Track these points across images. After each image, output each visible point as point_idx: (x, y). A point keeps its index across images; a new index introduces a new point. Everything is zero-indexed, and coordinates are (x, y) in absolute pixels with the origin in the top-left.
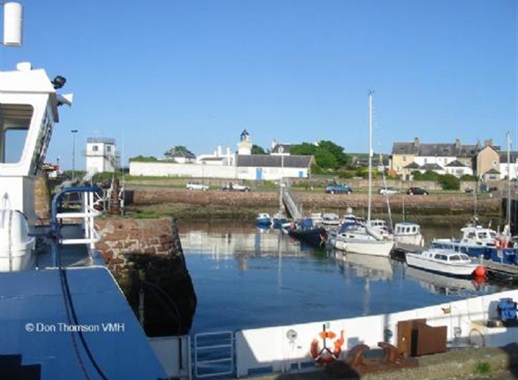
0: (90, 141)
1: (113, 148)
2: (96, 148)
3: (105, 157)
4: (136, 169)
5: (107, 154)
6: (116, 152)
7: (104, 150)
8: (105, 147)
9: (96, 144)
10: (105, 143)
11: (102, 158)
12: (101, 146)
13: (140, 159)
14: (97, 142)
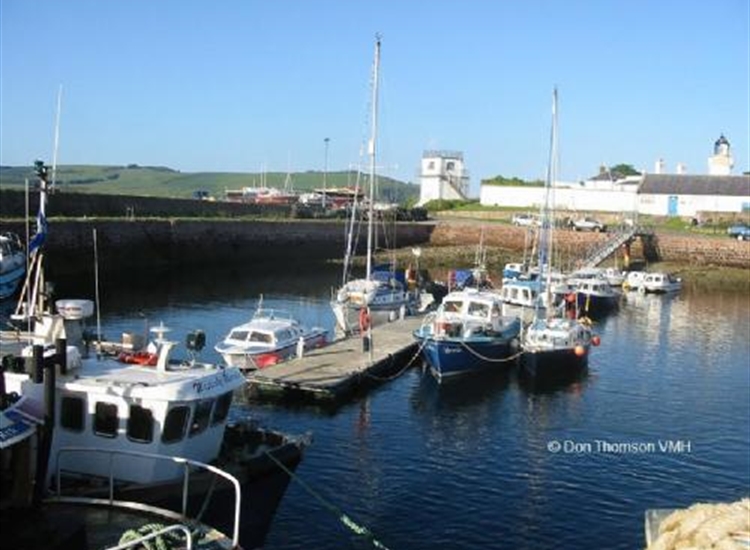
0: (426, 155)
1: (458, 165)
2: (432, 166)
3: (443, 178)
4: (491, 196)
5: (447, 174)
6: (464, 171)
7: (442, 168)
8: (443, 163)
9: (432, 160)
10: (444, 158)
11: (438, 179)
12: (438, 162)
13: (500, 181)
14: (433, 157)
